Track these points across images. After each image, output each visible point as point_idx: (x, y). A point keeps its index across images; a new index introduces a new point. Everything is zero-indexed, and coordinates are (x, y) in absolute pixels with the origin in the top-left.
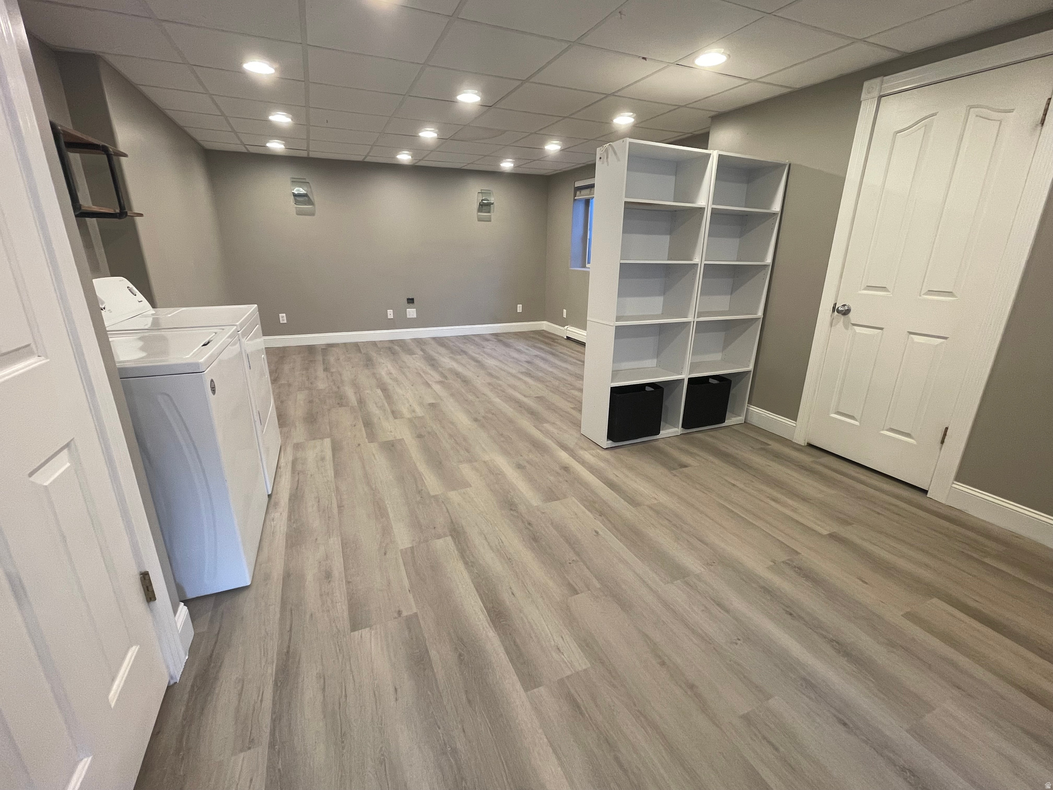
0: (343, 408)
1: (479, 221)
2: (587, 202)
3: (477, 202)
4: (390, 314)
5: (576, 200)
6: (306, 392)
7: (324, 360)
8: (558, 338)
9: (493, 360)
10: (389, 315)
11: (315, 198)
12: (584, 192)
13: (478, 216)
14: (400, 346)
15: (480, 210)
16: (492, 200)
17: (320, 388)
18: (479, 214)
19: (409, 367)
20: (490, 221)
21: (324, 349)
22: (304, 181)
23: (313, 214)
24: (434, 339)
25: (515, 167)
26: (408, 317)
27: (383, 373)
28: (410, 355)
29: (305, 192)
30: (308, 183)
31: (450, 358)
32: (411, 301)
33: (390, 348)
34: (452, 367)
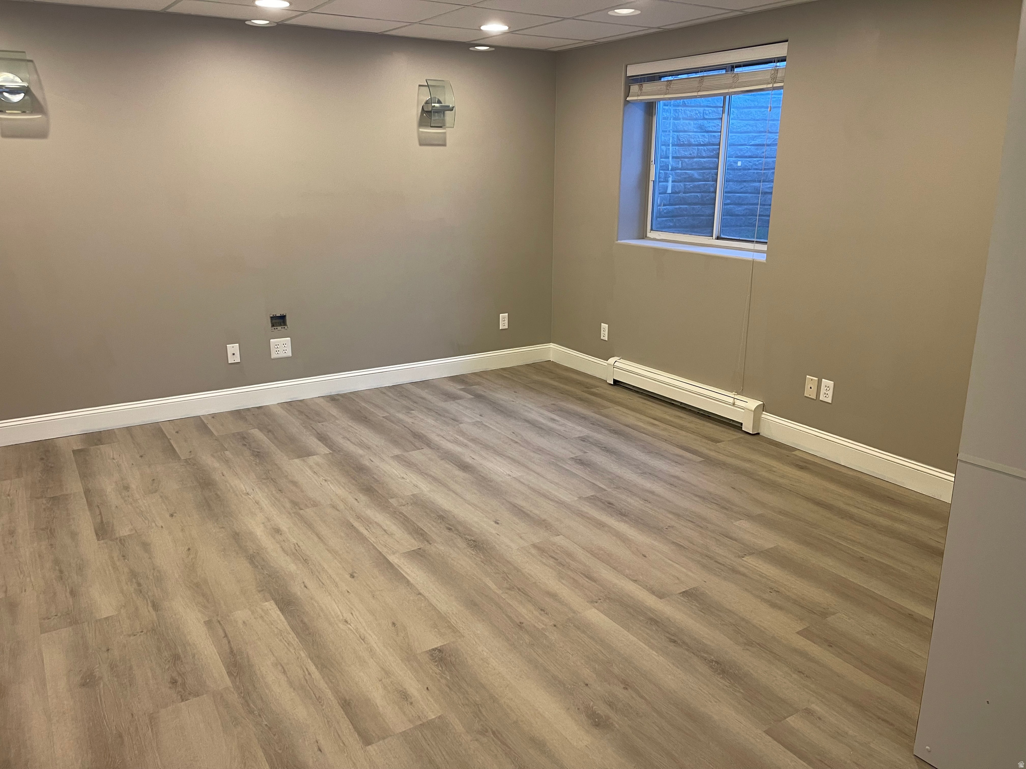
0: (193, 700)
1: (421, 144)
2: (650, 108)
3: (418, 105)
4: (233, 352)
5: (628, 101)
6: (66, 633)
7: (87, 492)
8: (598, 384)
9: (498, 458)
10: (230, 355)
11: (50, 96)
12: (647, 87)
13: (419, 133)
14: (263, 428)
15: (422, 123)
16: (448, 101)
17: (105, 615)
18: (420, 130)
19: (315, 504)
20: (444, 145)
21: (80, 451)
22: (18, 56)
23: (42, 134)
24: (333, 399)
25: (510, 32)
26: (274, 355)
27: (259, 532)
28: (299, 457)
29: (26, 84)
30: (31, 61)
31: (397, 458)
32: (279, 321)
33: (244, 439)
34: (416, 491)
